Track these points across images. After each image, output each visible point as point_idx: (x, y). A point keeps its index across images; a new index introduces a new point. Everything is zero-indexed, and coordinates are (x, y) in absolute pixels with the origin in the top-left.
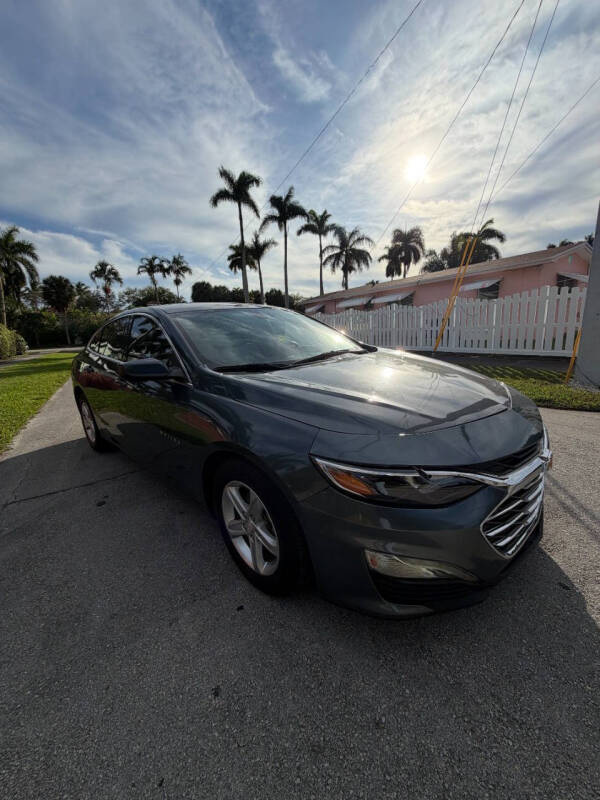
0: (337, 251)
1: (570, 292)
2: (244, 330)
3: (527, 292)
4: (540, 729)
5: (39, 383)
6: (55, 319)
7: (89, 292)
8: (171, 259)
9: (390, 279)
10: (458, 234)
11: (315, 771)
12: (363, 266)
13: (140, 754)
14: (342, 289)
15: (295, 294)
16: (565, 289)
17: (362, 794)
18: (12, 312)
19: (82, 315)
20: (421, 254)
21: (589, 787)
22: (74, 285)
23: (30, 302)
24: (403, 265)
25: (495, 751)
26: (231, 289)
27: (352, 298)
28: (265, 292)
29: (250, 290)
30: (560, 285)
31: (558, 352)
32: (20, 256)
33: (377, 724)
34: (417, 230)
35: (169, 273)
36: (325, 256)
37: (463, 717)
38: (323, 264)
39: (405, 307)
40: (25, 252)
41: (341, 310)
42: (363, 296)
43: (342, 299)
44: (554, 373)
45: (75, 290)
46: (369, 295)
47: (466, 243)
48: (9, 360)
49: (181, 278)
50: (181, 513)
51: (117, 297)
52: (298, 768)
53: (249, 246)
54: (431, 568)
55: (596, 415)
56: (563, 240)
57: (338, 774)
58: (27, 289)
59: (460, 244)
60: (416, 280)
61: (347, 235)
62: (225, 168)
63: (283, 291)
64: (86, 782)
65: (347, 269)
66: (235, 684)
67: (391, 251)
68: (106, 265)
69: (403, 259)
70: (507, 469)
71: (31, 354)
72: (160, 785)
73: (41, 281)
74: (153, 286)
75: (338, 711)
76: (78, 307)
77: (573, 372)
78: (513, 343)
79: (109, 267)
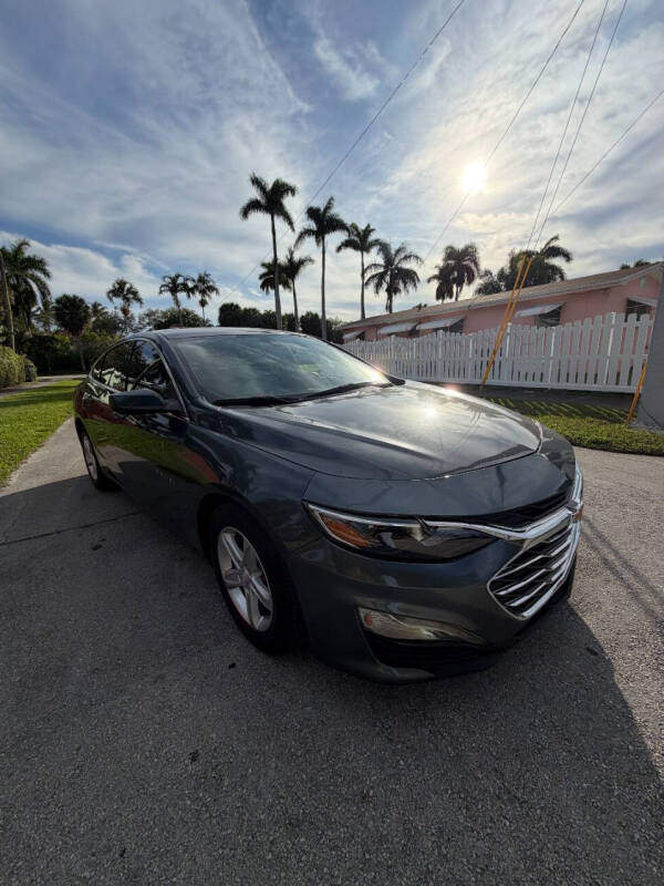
0: (382, 270)
1: (638, 320)
2: (270, 361)
3: (590, 319)
4: (542, 808)
5: (46, 414)
6: (68, 343)
7: (106, 313)
8: (196, 278)
9: (440, 301)
10: (517, 252)
11: (289, 847)
12: (410, 288)
13: (104, 822)
14: (385, 313)
15: (334, 318)
16: (633, 316)
17: (336, 873)
18: (22, 334)
19: (98, 338)
20: (476, 274)
21: (588, 874)
22: (90, 305)
23: (42, 324)
24: (455, 286)
25: (489, 831)
26: (262, 312)
27: (395, 323)
28: (300, 316)
29: (283, 313)
30: (628, 312)
31: (623, 388)
32: (30, 272)
33: (364, 798)
34: (472, 247)
35: (193, 293)
36: (368, 276)
37: (459, 793)
38: (365, 285)
39: (453, 334)
40: (36, 268)
41: (383, 336)
42: (408, 321)
43: (385, 325)
44: (615, 411)
45: (90, 311)
46: (413, 320)
47: (526, 263)
48: (17, 387)
49: (207, 299)
50: (182, 559)
51: (137, 319)
52: (272, 843)
53: (283, 263)
54: (432, 629)
55: (657, 460)
56: (637, 260)
57: (314, 850)
58: (39, 309)
59: (520, 265)
60: (468, 304)
61: (393, 252)
62: (257, 175)
63: (320, 315)
64: (44, 849)
65: (392, 291)
66: (215, 749)
67: (442, 271)
68: (125, 283)
69: (455, 281)
70: (525, 520)
71: (40, 381)
72: (122, 855)
73: (53, 301)
74: (176, 308)
75: (323, 781)
76: (94, 329)
77: (636, 410)
78: (572, 376)
79: (128, 286)
